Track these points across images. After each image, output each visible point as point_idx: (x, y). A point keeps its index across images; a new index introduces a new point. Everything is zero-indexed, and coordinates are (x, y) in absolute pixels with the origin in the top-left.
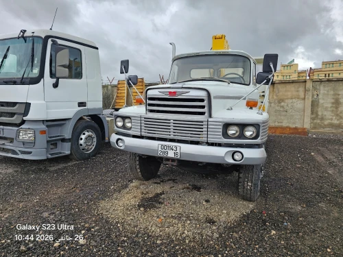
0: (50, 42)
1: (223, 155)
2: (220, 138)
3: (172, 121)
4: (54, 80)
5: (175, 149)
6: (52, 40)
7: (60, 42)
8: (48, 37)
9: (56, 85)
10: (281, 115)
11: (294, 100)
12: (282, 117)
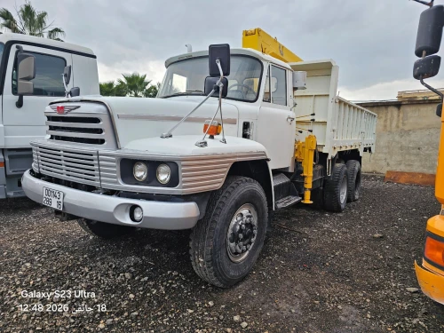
0: (13, 49)
1: (112, 210)
2: (117, 183)
3: (62, 152)
4: (16, 98)
5: (57, 195)
6: (17, 47)
7: (25, 47)
8: (11, 43)
9: (20, 104)
10: (410, 154)
11: (432, 131)
12: (412, 158)
